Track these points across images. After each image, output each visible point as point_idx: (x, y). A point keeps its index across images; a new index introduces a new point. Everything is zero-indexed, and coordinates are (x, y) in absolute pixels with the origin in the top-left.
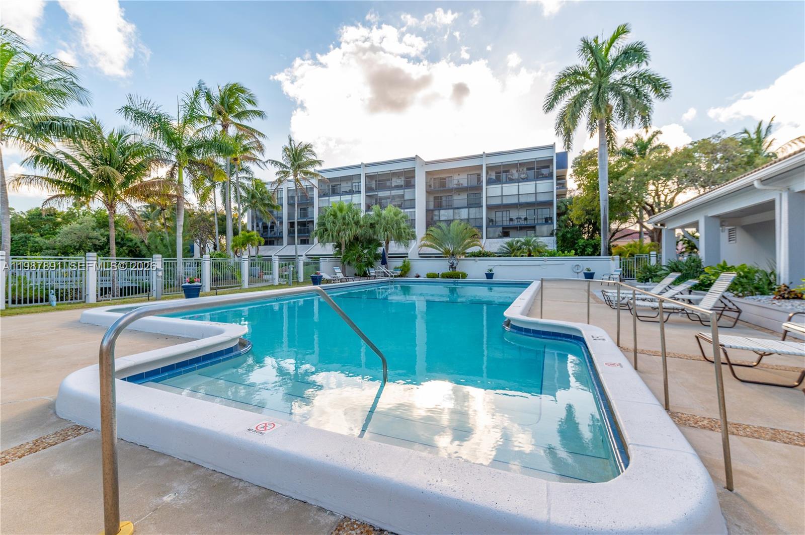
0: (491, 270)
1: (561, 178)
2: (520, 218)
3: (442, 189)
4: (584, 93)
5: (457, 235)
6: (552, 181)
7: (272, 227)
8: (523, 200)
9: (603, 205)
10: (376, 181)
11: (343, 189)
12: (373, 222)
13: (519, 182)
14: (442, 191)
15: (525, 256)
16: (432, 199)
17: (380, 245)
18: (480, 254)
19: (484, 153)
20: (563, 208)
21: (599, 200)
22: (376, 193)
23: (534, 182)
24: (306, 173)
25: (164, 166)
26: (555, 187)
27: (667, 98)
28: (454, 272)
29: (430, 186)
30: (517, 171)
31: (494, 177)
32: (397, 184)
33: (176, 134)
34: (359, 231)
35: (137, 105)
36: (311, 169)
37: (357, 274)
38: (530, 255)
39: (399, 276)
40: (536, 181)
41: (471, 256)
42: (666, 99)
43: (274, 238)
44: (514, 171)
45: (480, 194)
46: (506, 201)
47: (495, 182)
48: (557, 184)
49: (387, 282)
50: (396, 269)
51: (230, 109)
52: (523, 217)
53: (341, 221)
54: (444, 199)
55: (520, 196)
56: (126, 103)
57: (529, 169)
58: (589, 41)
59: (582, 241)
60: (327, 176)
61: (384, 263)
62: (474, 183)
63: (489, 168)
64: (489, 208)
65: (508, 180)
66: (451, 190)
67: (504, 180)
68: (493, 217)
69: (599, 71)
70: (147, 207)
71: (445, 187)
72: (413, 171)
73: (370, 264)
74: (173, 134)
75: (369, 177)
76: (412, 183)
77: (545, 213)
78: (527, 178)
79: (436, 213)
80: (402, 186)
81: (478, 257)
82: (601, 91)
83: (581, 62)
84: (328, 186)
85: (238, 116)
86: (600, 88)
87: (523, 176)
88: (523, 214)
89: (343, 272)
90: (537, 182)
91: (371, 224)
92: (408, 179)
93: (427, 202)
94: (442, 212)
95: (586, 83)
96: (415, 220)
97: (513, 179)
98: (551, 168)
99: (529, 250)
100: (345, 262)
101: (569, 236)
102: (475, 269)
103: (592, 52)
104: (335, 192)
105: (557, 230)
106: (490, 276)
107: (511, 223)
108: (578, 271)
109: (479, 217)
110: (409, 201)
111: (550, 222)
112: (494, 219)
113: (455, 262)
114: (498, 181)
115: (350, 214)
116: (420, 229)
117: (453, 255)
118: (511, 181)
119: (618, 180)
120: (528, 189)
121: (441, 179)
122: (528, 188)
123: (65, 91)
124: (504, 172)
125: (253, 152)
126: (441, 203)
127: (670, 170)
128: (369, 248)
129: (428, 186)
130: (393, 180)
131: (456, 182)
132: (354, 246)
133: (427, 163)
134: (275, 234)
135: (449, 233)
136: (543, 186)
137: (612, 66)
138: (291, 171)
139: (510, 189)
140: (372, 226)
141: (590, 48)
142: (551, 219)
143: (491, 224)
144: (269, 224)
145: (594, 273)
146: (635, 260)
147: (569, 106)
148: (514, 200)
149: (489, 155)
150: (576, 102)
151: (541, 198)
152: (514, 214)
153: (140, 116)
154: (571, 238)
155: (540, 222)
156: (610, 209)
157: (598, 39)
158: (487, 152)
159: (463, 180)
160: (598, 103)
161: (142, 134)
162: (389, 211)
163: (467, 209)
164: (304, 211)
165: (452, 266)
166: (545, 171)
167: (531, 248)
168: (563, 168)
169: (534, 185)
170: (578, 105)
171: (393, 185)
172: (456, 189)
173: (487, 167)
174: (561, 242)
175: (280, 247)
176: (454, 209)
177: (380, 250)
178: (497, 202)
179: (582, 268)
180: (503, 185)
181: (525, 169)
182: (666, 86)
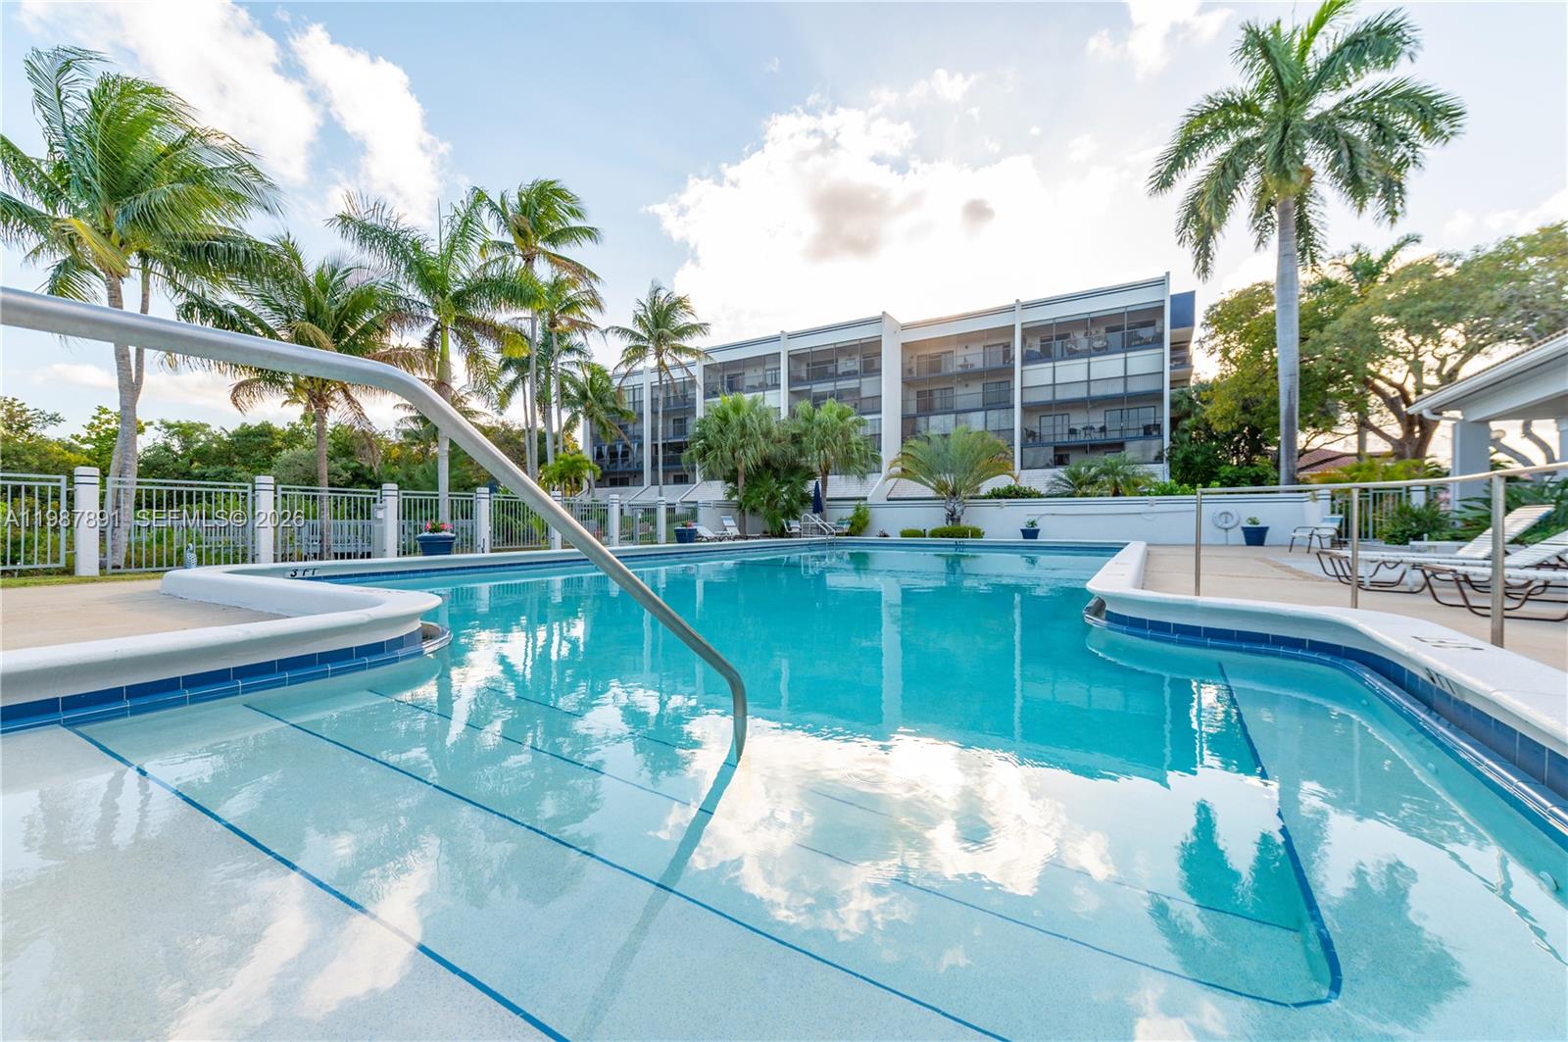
0: (1033, 524)
1: (1180, 348)
2: (1092, 428)
3: (933, 375)
4: (1245, 147)
5: (963, 455)
6: (1159, 351)
7: (625, 454)
8: (1097, 391)
9: (1287, 385)
10: (808, 365)
11: (748, 382)
12: (797, 431)
13: (1090, 355)
14: (932, 381)
15: (1108, 496)
16: (913, 395)
17: (811, 475)
18: (1011, 492)
19: (1018, 301)
20: (1185, 405)
21: (1276, 378)
22: (808, 387)
23: (1123, 355)
24: (678, 350)
25: (415, 327)
26: (1167, 364)
27: (1453, 139)
28: (956, 527)
29: (910, 371)
30: (1086, 334)
31: (1037, 349)
32: (846, 370)
33: (435, 268)
34: (772, 450)
35: (361, 213)
36: (688, 342)
37: (769, 530)
38: (1116, 494)
39: (847, 535)
40: (1125, 352)
41: (990, 497)
42: (1450, 142)
43: (629, 472)
44: (1079, 335)
45: (1009, 383)
46: (1062, 395)
47: (1041, 358)
48: (1172, 360)
49: (821, 545)
50: (841, 521)
51: (539, 227)
52: (1097, 426)
53: (737, 430)
54: (937, 394)
55: (1092, 383)
56: (343, 208)
57: (1109, 330)
58: (1262, 30)
59: (1229, 469)
60: (719, 358)
61: (818, 508)
62: (998, 361)
63: (1028, 332)
64: (1028, 409)
65: (1066, 355)
66: (950, 377)
67: (1058, 354)
68: (1034, 425)
69: (1283, 93)
70: (414, 420)
71: (939, 371)
72: (876, 344)
73: (791, 513)
74: (429, 268)
75: (795, 358)
76: (876, 367)
77: (1146, 416)
78: (1106, 348)
79: (921, 421)
80: (856, 372)
81: (1006, 497)
82: (1290, 132)
83: (1239, 79)
84: (722, 377)
85: (554, 238)
86: (1285, 128)
87: (1097, 344)
88: (1097, 419)
89: (741, 526)
90: (1129, 355)
91: (794, 436)
92: (868, 356)
93: (904, 401)
94: (934, 420)
95: (1251, 123)
96: (880, 435)
97: (1076, 352)
98: (1158, 324)
99: (1116, 484)
100: (743, 509)
101: (1199, 459)
102: (1001, 522)
103: (1266, 53)
104: (732, 386)
105: (1171, 448)
106: (1030, 533)
107: (1073, 438)
108: (1227, 526)
109: (1006, 427)
110: (870, 401)
111: (1155, 433)
112: (1037, 430)
113: (958, 509)
114: (1045, 355)
115: (754, 416)
116: (891, 447)
117: (954, 494)
118: (1073, 354)
119: (1321, 331)
120: (1108, 369)
121: (931, 357)
122: (1108, 367)
123: (240, 190)
124: (1059, 338)
125: (583, 310)
126: (931, 402)
127: (1460, 298)
128: (790, 482)
129: (906, 371)
130: (840, 362)
131: (961, 361)
132: (762, 478)
133: (904, 327)
134: (629, 466)
135: (946, 450)
136: (1141, 362)
137: (1316, 79)
138: (651, 345)
139: (1070, 374)
140: (796, 439)
141: (1261, 44)
142: (1158, 427)
143: (1030, 440)
144: (620, 449)
145: (1267, 528)
146: (1371, 499)
147: (1211, 177)
148: (1080, 393)
149: (1027, 306)
150: (1227, 166)
151: (1136, 387)
152: (1078, 420)
153: (369, 233)
154: (1203, 463)
155: (1132, 434)
156: (1302, 393)
157: (1281, 26)
158: (1024, 299)
159: (975, 357)
160: (1280, 161)
161: (371, 266)
162: (828, 412)
163: (982, 413)
164: (681, 425)
165: (952, 517)
166: (1146, 333)
167: (1118, 480)
168: (1184, 326)
169: (1123, 361)
170: (1230, 172)
171: (840, 372)
172: (960, 375)
173: (1023, 330)
174: (1182, 471)
175: (638, 490)
176: (958, 412)
177: (811, 486)
178: (1045, 396)
179: (1236, 518)
180: (1057, 364)
181: (1103, 330)
182: (1451, 114)
